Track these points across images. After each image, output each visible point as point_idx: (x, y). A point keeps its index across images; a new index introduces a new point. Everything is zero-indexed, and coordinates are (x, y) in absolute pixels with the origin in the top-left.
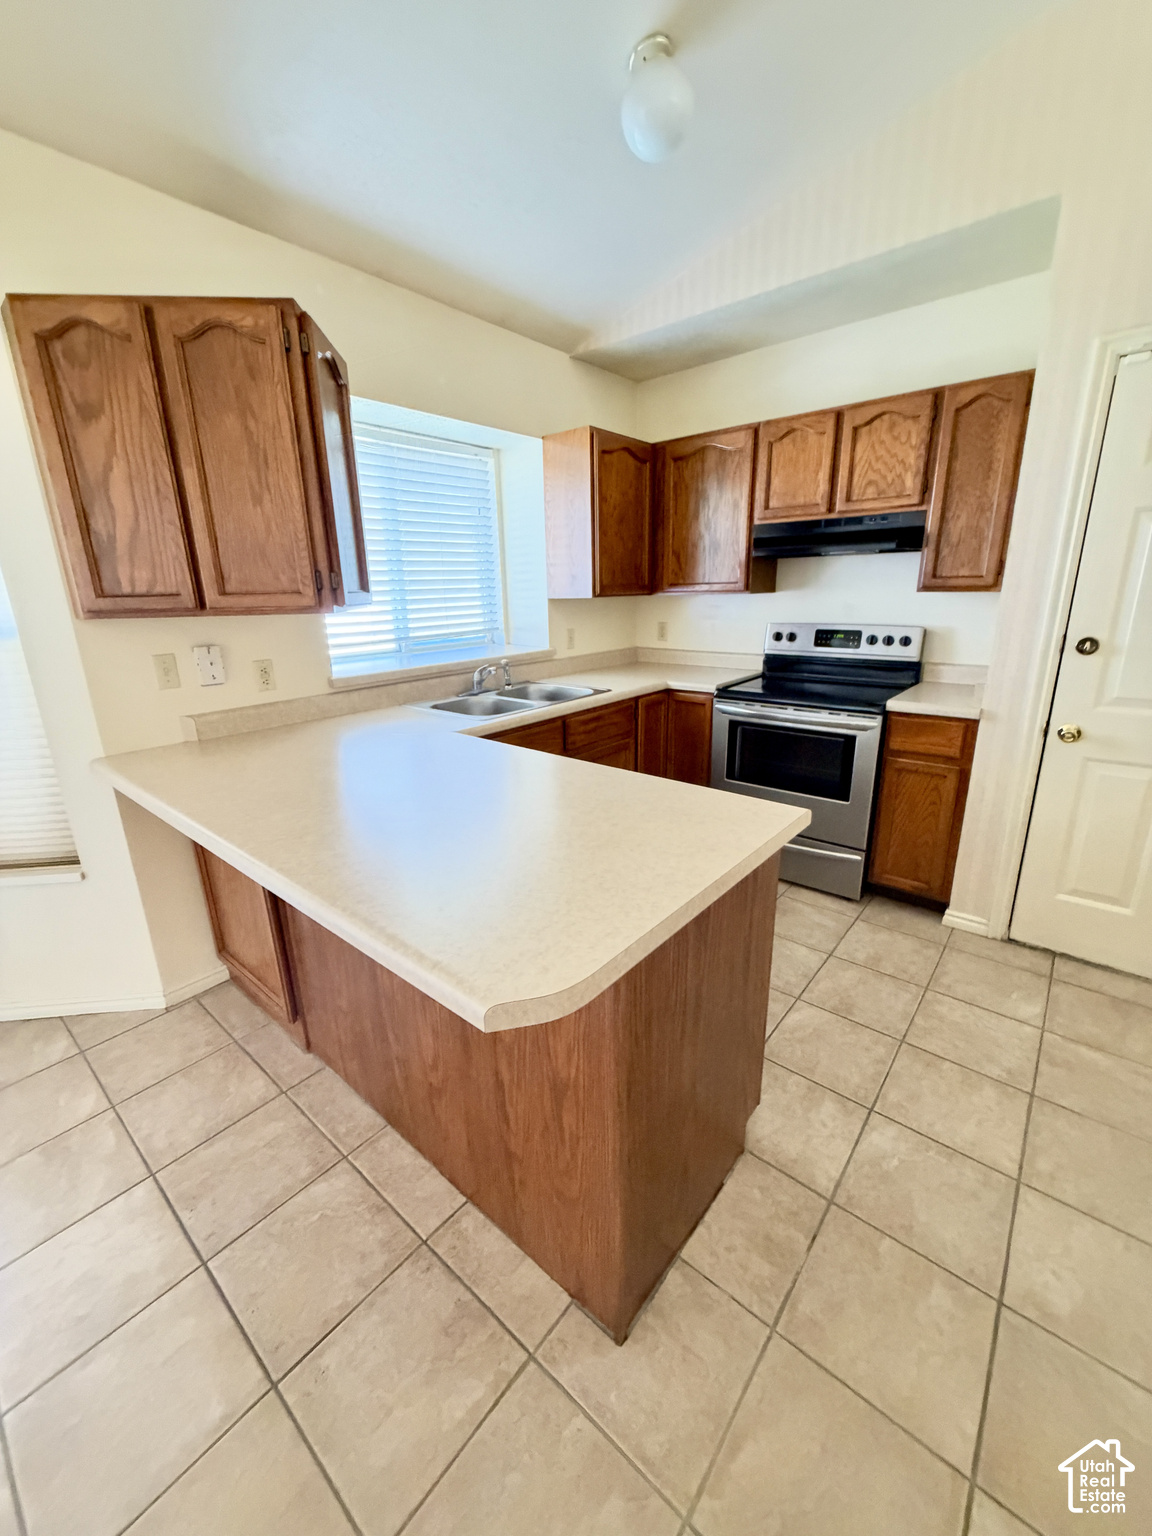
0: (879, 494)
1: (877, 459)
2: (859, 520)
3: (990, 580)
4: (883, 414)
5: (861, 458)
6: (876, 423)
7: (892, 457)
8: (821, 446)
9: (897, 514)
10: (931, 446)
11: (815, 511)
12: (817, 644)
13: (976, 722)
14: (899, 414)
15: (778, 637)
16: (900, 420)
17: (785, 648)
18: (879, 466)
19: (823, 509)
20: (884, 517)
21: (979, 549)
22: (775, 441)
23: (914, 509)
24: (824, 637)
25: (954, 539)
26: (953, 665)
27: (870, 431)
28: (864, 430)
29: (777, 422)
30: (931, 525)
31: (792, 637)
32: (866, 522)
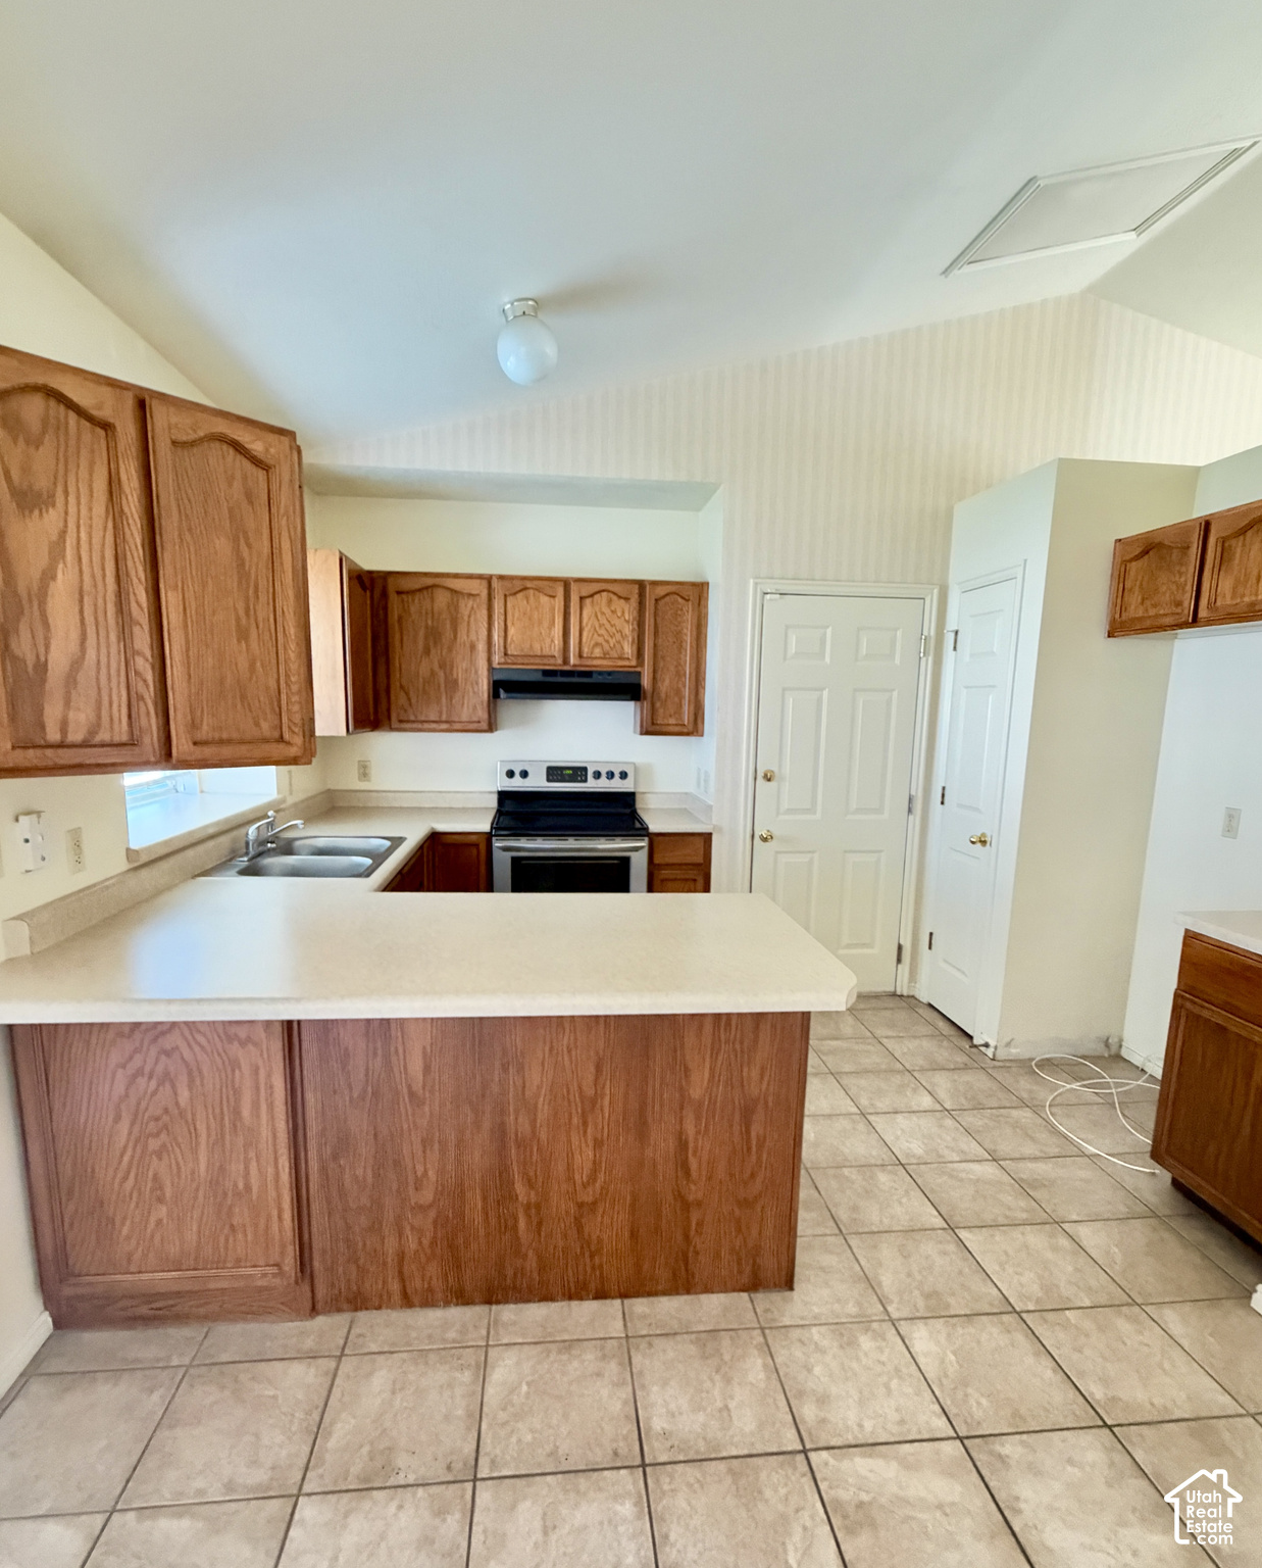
0: (604, 654)
1: (600, 626)
2: (589, 674)
3: (691, 728)
4: (604, 591)
5: (587, 625)
6: (597, 597)
7: (612, 626)
8: (552, 609)
9: (618, 672)
10: (641, 624)
11: (552, 661)
12: (548, 780)
13: (710, 834)
14: (615, 594)
15: (510, 774)
16: (615, 598)
17: (517, 784)
18: (602, 632)
19: (560, 661)
20: (610, 673)
21: (680, 705)
22: (511, 595)
23: (632, 669)
24: (554, 773)
25: (663, 695)
26: (656, 793)
27: (592, 602)
28: (588, 601)
29: (511, 578)
30: (646, 682)
31: (524, 774)
32: (594, 675)
